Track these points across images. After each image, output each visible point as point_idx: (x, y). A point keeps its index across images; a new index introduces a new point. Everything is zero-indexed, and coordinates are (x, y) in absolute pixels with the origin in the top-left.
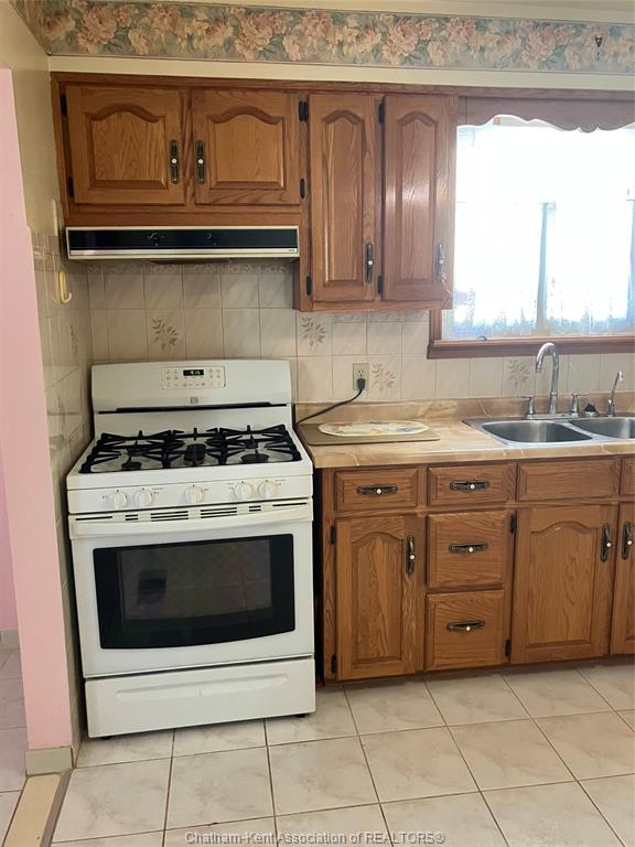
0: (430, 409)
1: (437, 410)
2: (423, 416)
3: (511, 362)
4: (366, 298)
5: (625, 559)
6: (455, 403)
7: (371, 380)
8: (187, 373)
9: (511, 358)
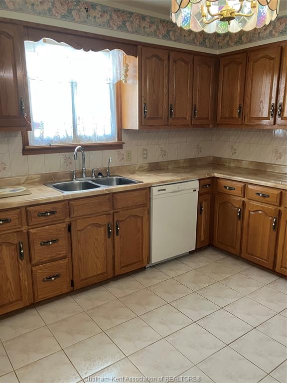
0: (27, 179)
1: (30, 180)
2: (23, 183)
3: (63, 155)
5: (117, 235)
6: (39, 176)
9: (64, 153)
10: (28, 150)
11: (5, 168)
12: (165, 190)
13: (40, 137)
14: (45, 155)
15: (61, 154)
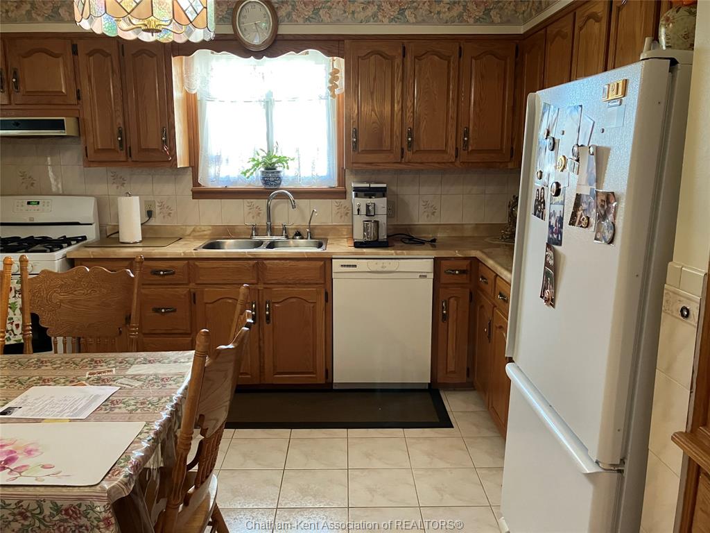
0: (194, 231)
1: (199, 231)
2: (189, 235)
3: (248, 203)
4: (121, 160)
5: (268, 323)
6: (210, 228)
7: (157, 210)
8: (29, 203)
9: (248, 200)
10: (201, 193)
11: (170, 213)
12: (355, 266)
13: (215, 177)
14: (222, 200)
15: (245, 200)
